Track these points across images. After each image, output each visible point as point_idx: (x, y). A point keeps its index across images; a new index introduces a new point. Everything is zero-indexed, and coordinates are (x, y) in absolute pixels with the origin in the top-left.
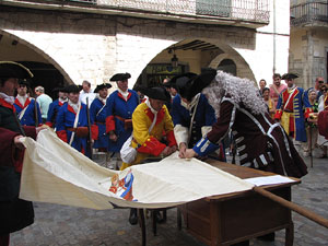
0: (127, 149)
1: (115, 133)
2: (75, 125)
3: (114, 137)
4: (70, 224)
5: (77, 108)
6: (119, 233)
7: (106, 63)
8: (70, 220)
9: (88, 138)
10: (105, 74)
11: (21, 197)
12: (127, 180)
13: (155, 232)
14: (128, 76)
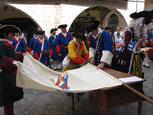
0: (65, 61)
1: (61, 53)
2: (42, 50)
3: (60, 55)
4: (40, 96)
5: (43, 41)
6: (62, 100)
7: (56, 18)
8: (40, 94)
9: (48, 55)
10: (56, 23)
11: (17, 86)
12: (65, 78)
13: (78, 100)
14: (66, 26)
